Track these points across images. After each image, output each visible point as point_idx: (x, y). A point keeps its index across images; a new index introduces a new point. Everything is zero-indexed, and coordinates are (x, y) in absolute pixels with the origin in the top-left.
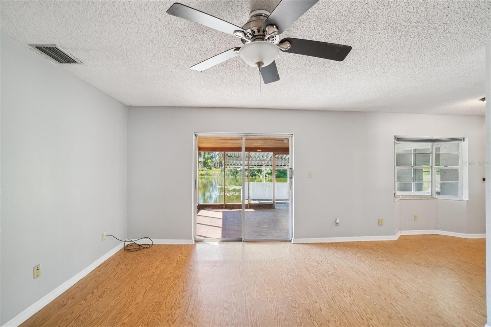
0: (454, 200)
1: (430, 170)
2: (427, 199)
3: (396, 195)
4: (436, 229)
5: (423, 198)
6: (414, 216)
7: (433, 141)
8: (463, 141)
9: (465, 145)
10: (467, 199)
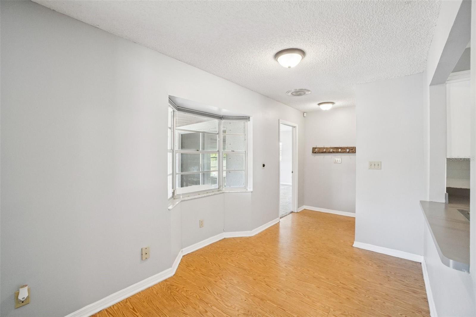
0: (241, 192)
1: (217, 156)
2: (215, 194)
3: (175, 195)
4: (224, 231)
5: (210, 194)
6: (200, 221)
7: (221, 117)
8: (248, 121)
9: (250, 124)
10: (251, 190)
